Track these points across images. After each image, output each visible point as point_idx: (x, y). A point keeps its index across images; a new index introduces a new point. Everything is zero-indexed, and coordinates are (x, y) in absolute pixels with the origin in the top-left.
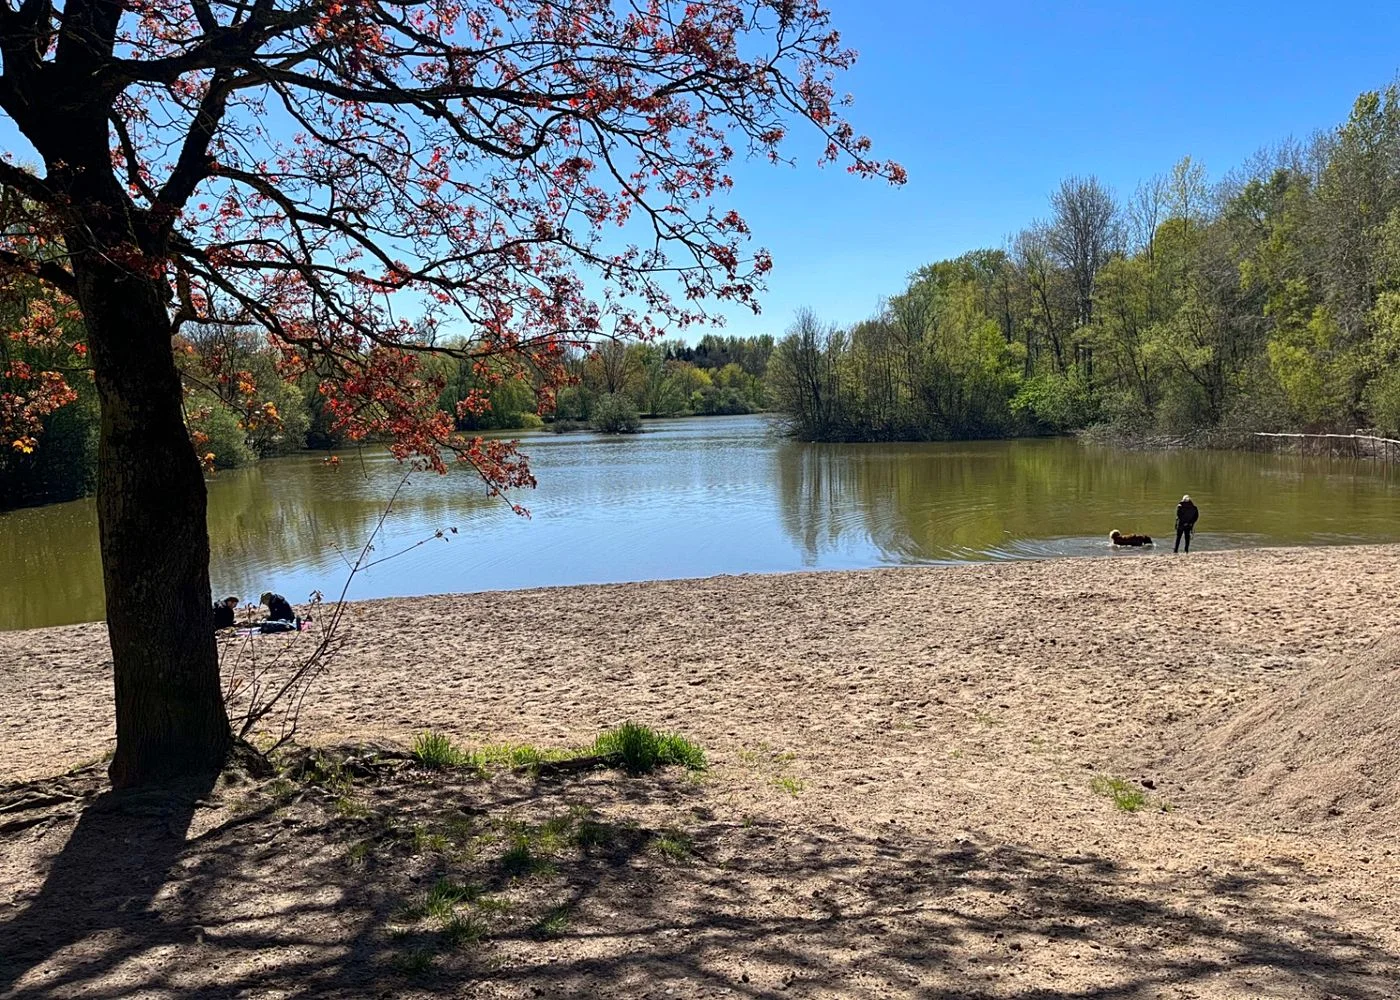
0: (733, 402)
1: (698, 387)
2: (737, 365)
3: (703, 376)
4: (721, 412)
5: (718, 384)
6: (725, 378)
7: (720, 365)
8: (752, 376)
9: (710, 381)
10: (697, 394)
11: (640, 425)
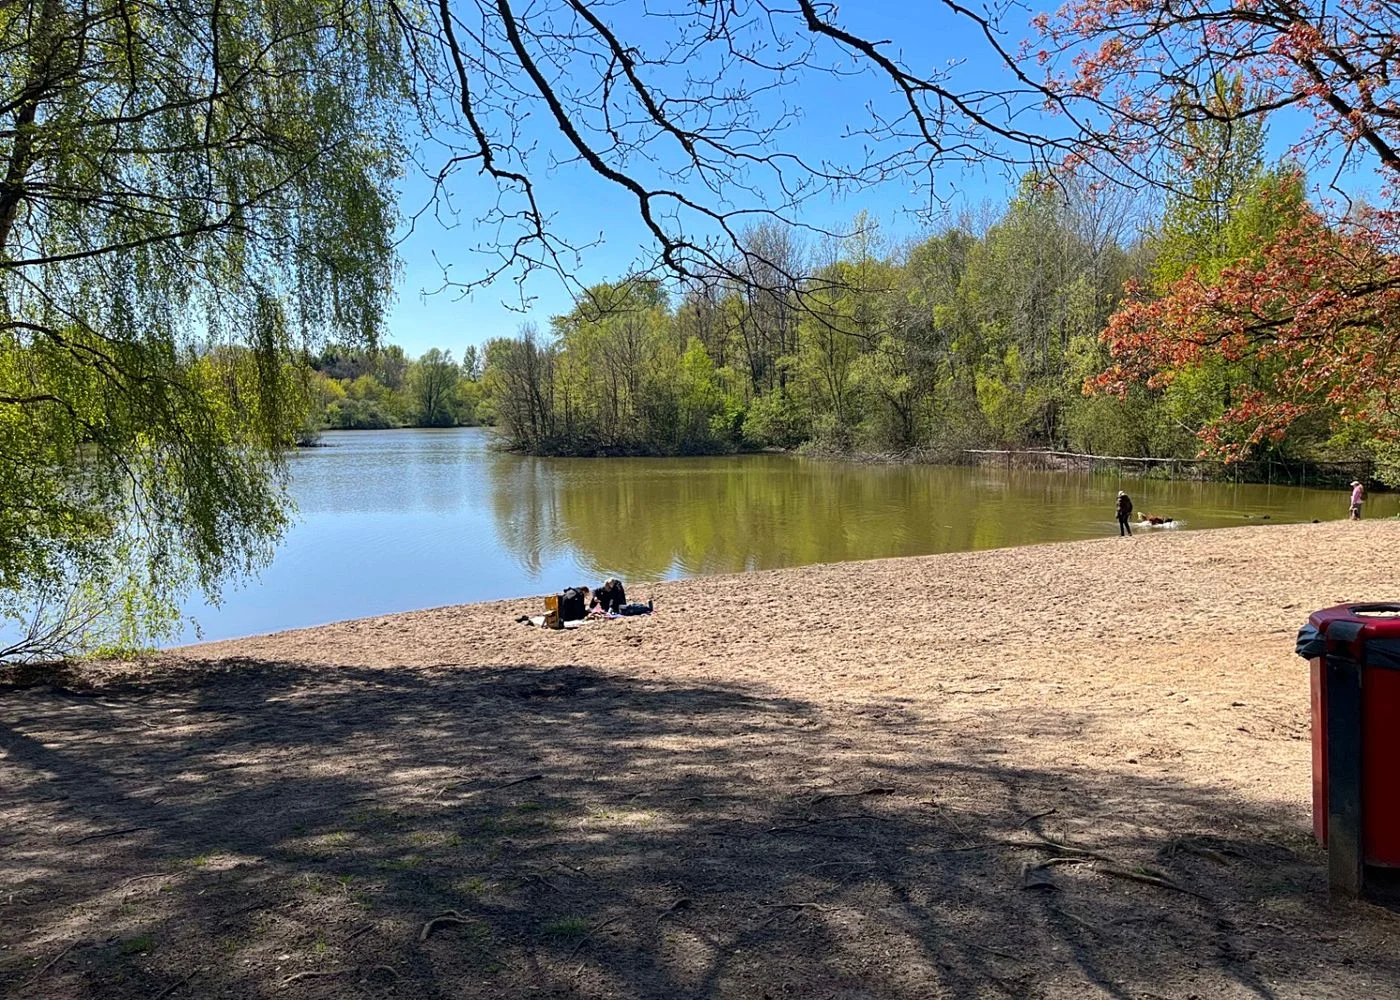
0: (373, 415)
1: (333, 400)
2: (372, 377)
3: (336, 387)
4: (360, 426)
5: (352, 395)
6: (361, 391)
7: (353, 377)
8: (389, 389)
9: (343, 393)
10: (333, 406)
11: (319, 438)
